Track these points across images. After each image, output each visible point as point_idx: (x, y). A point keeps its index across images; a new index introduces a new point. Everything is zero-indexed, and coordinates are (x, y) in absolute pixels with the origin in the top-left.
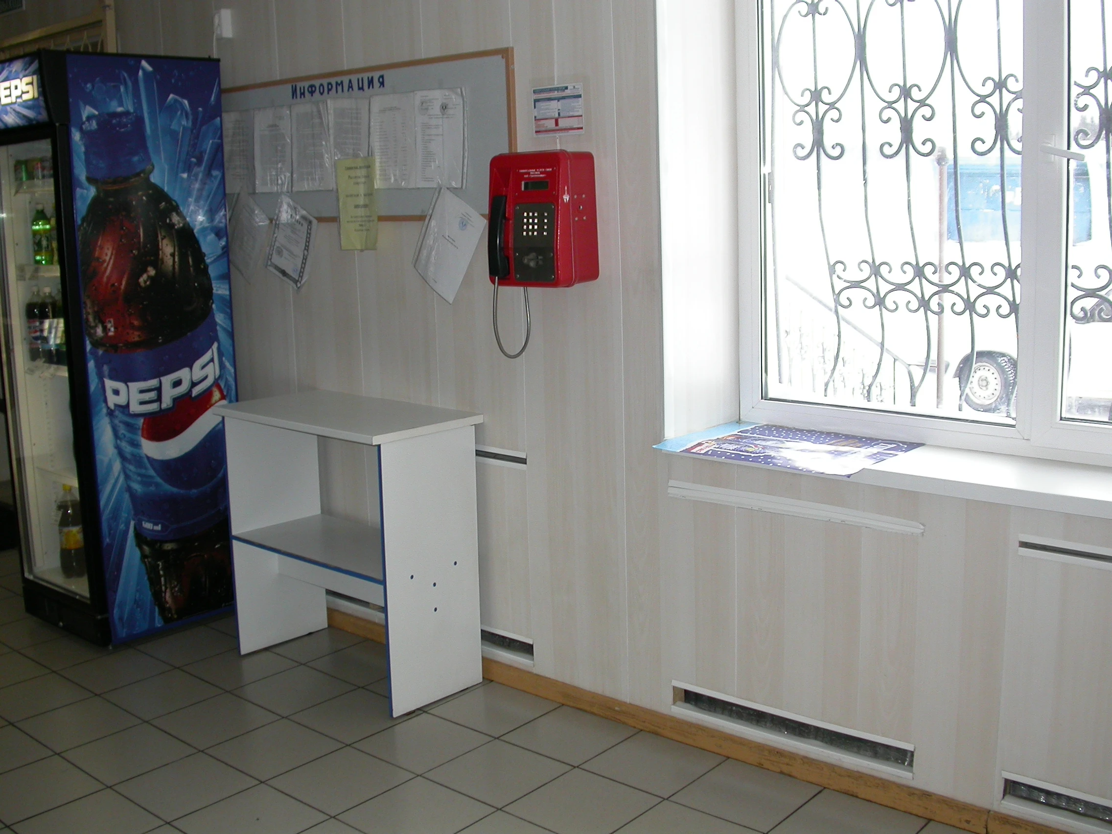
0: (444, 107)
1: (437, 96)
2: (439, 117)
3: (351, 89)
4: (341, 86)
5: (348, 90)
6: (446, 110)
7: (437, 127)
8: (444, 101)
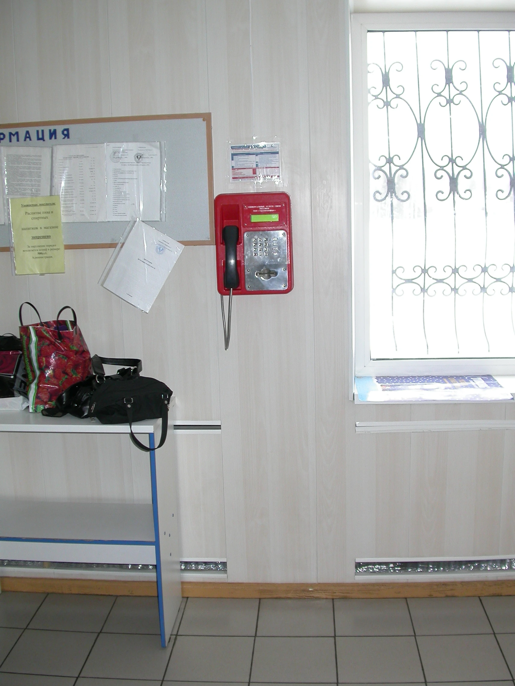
0: (139, 157)
1: (133, 148)
2: (134, 164)
3: (28, 139)
4: (16, 136)
5: (25, 140)
6: (141, 159)
7: (131, 172)
8: (140, 152)
